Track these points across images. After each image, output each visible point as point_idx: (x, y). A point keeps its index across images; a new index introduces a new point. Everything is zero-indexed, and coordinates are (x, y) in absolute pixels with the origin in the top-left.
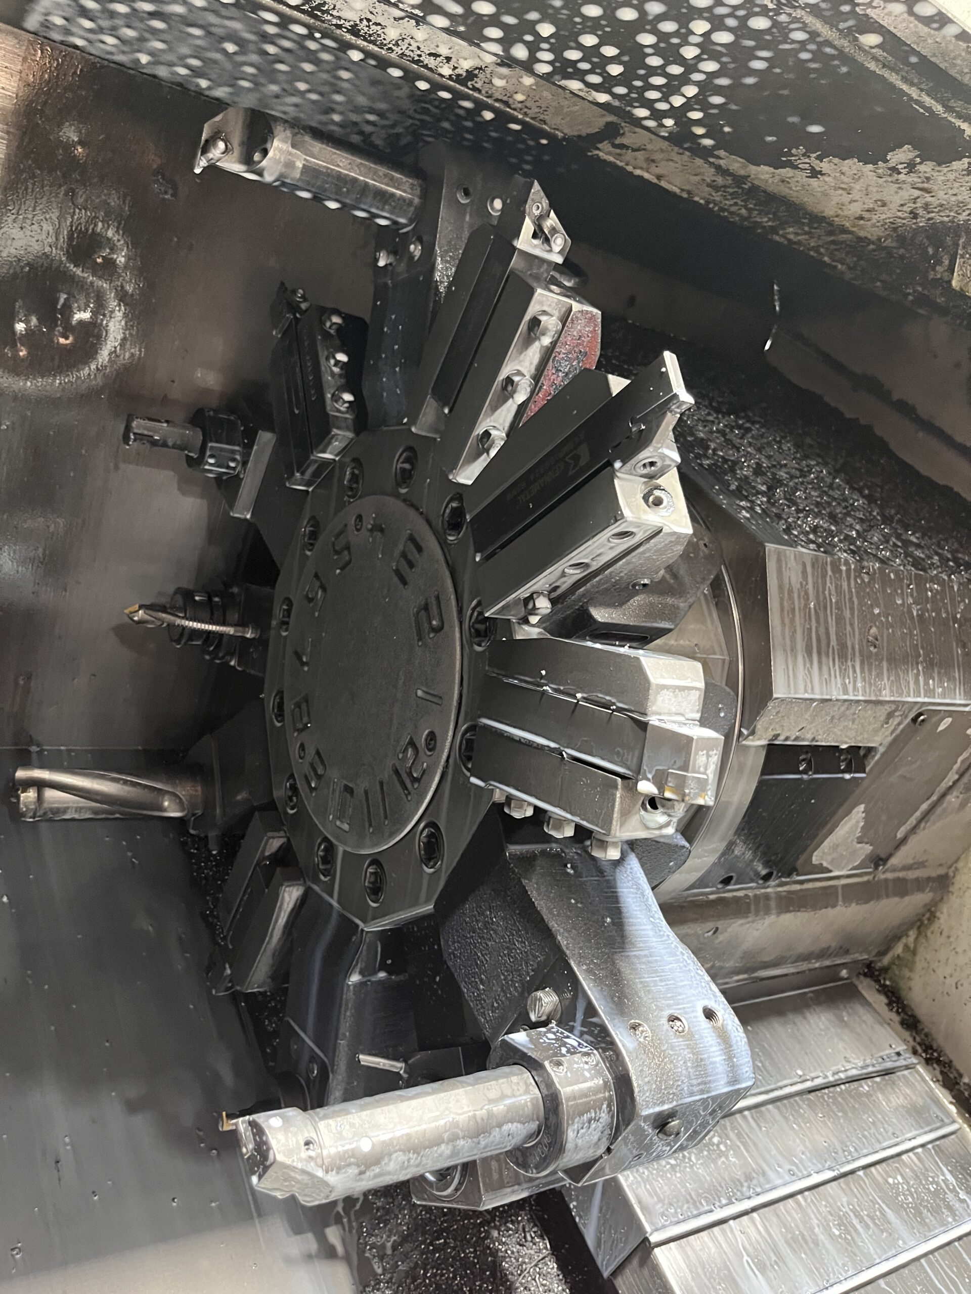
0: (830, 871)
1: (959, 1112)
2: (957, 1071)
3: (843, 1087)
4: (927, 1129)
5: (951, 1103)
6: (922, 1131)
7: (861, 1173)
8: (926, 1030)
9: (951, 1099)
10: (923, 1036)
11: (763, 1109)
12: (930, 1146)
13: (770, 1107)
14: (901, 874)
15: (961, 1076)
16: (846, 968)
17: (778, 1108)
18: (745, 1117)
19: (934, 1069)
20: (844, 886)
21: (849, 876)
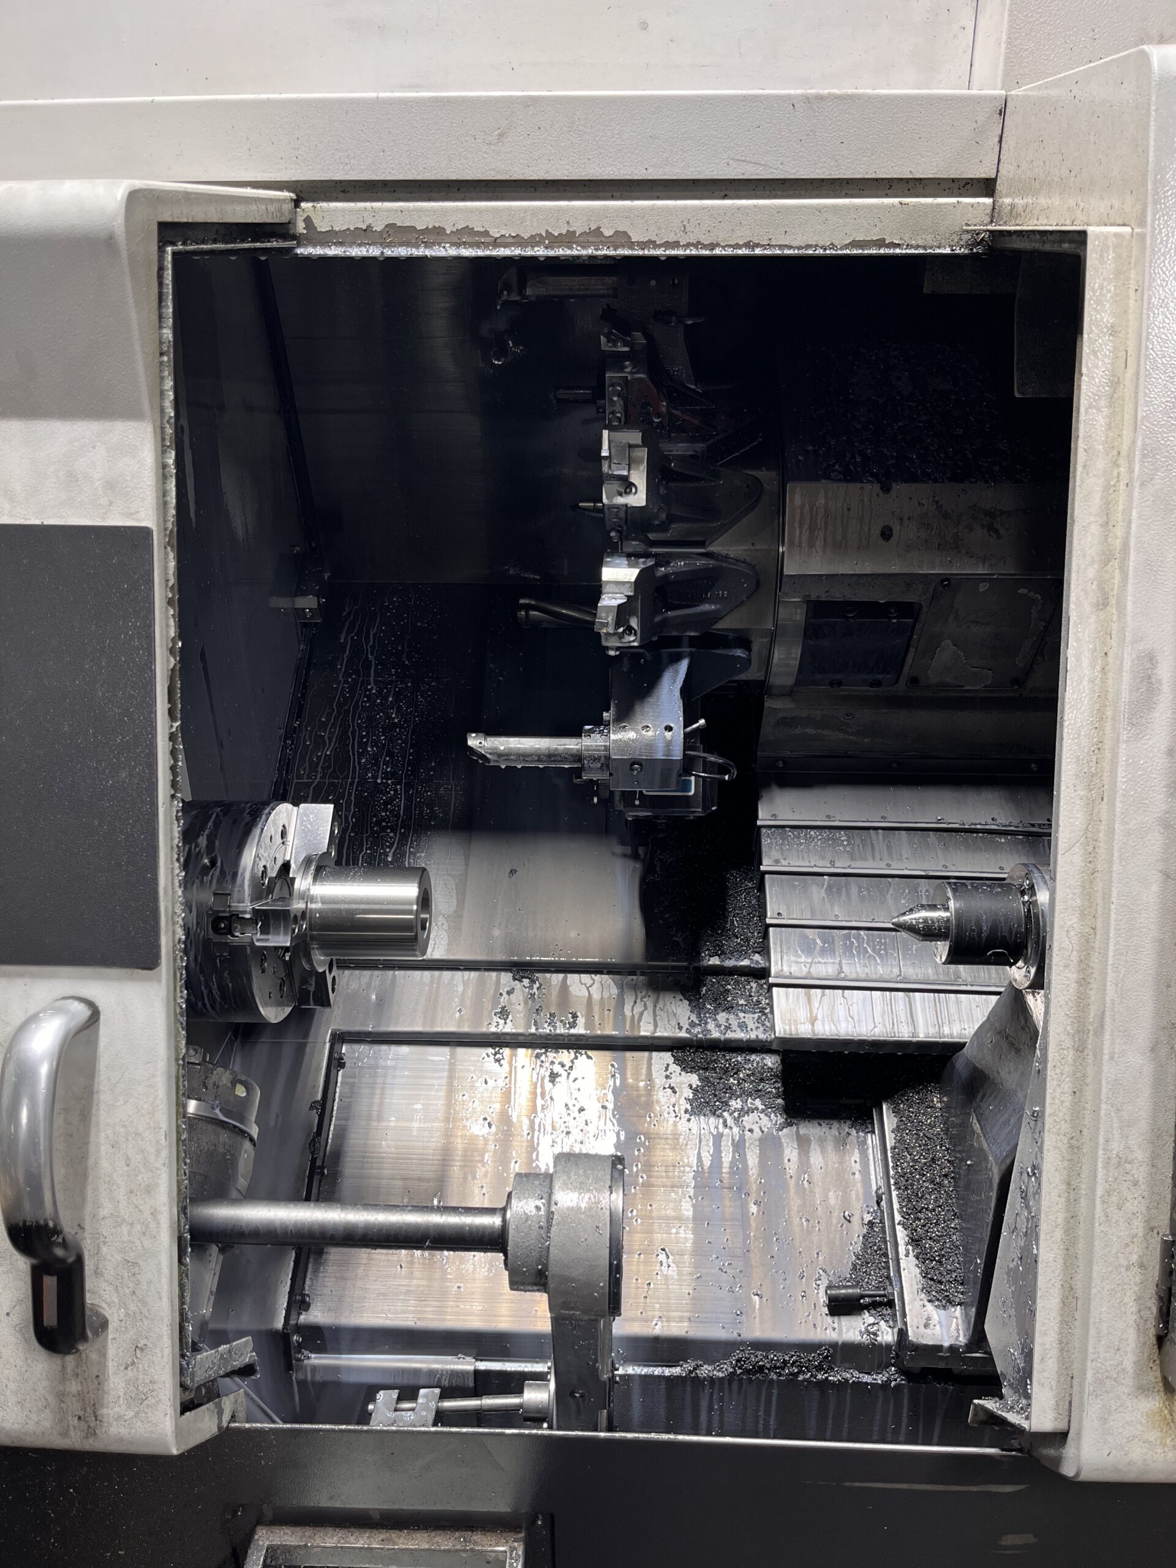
0: (962, 686)
11: (895, 832)
13: (903, 832)
18: (877, 833)
21: (987, 691)
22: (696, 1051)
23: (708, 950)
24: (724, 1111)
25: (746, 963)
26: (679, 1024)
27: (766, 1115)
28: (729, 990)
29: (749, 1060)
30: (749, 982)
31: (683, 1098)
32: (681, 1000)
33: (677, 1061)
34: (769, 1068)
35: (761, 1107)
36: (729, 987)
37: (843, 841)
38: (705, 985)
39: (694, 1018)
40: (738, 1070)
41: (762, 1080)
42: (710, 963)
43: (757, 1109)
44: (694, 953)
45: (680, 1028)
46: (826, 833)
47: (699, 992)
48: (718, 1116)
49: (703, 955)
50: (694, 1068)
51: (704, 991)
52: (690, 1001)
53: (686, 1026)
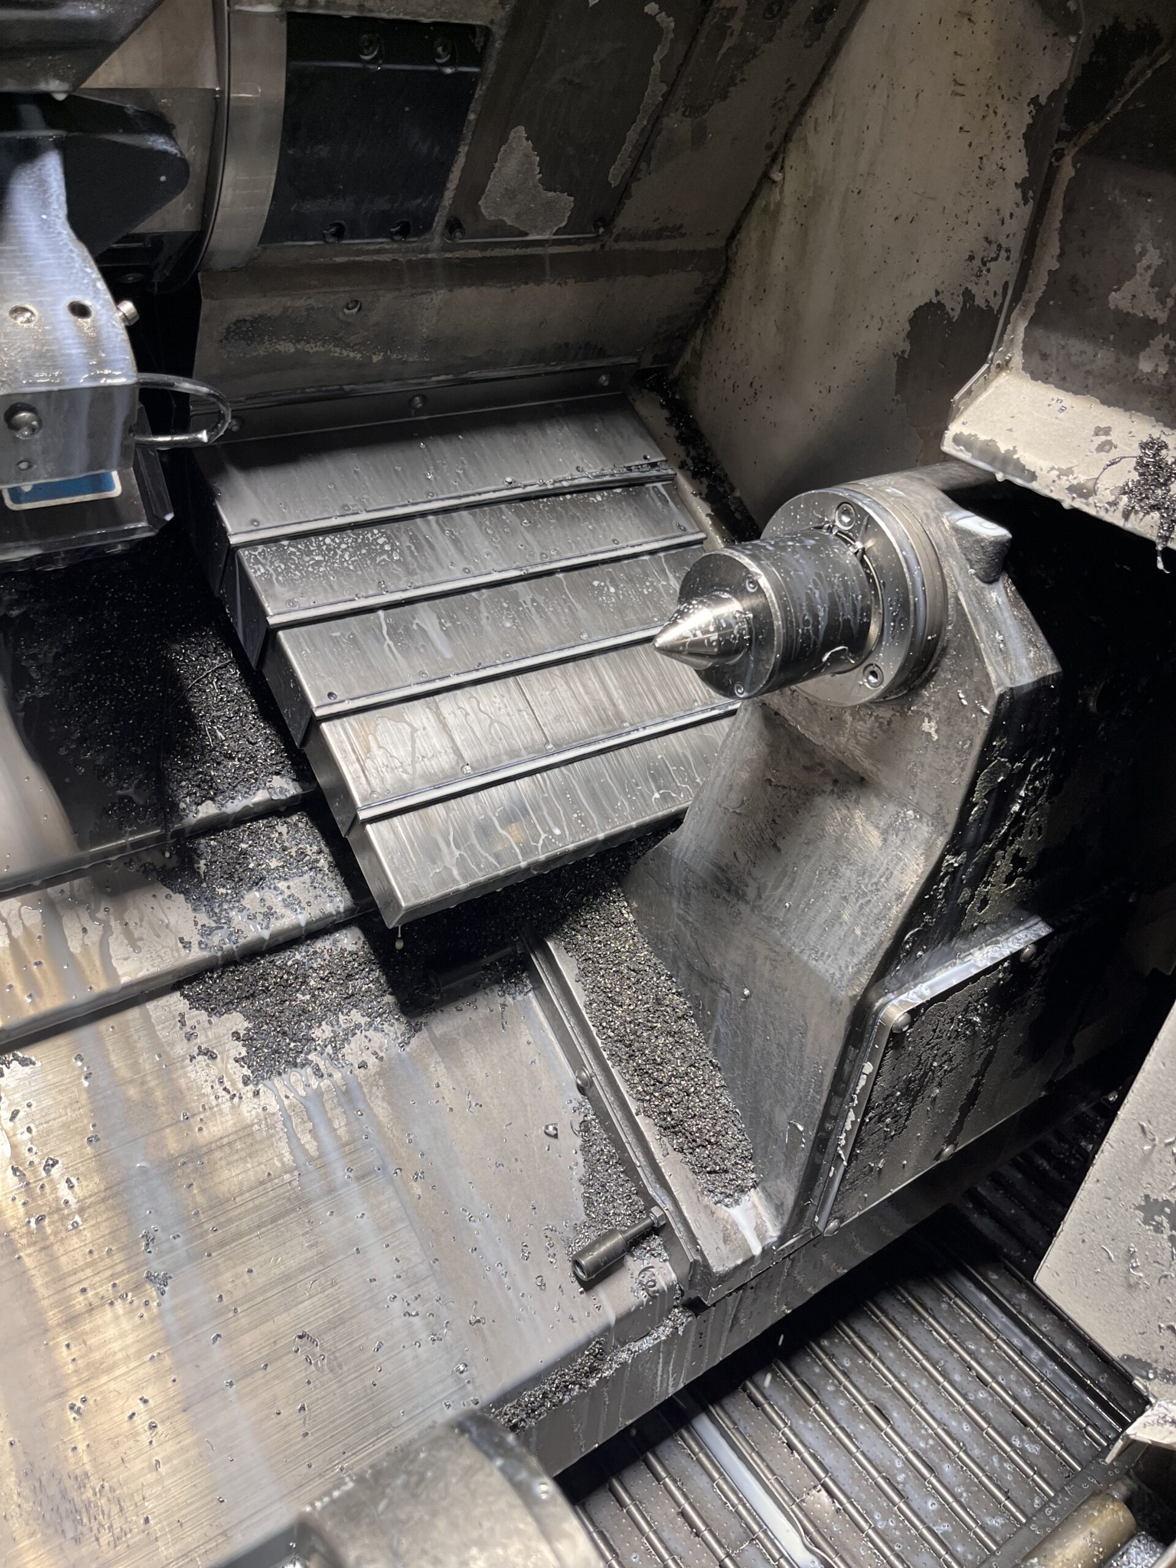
0: (526, 234)
1: (714, 524)
2: (731, 484)
3: (568, 497)
4: (660, 537)
5: (708, 515)
6: (652, 538)
7: (561, 576)
8: (707, 445)
9: (709, 511)
10: (701, 451)
11: (454, 514)
12: (662, 554)
13: (464, 513)
14: (647, 245)
15: (733, 489)
16: (604, 373)
17: (474, 515)
18: (428, 522)
19: (701, 483)
20: (553, 256)
21: (556, 243)
22: (223, 973)
23: (189, 794)
24: (307, 1053)
25: (261, 796)
26: (181, 940)
27: (376, 1029)
28: (244, 853)
29: (315, 953)
30: (274, 827)
31: (232, 1061)
32: (168, 897)
33: (195, 1002)
34: (351, 953)
35: (363, 1021)
36: (243, 846)
37: (382, 546)
38: (200, 856)
39: (203, 918)
40: (306, 976)
41: (349, 977)
42: (201, 815)
43: (358, 1026)
44: (167, 809)
45: (187, 945)
46: (349, 538)
47: (195, 873)
48: (303, 1066)
49: (182, 805)
50: (231, 1002)
51: (203, 868)
52: (186, 893)
53: (195, 939)
